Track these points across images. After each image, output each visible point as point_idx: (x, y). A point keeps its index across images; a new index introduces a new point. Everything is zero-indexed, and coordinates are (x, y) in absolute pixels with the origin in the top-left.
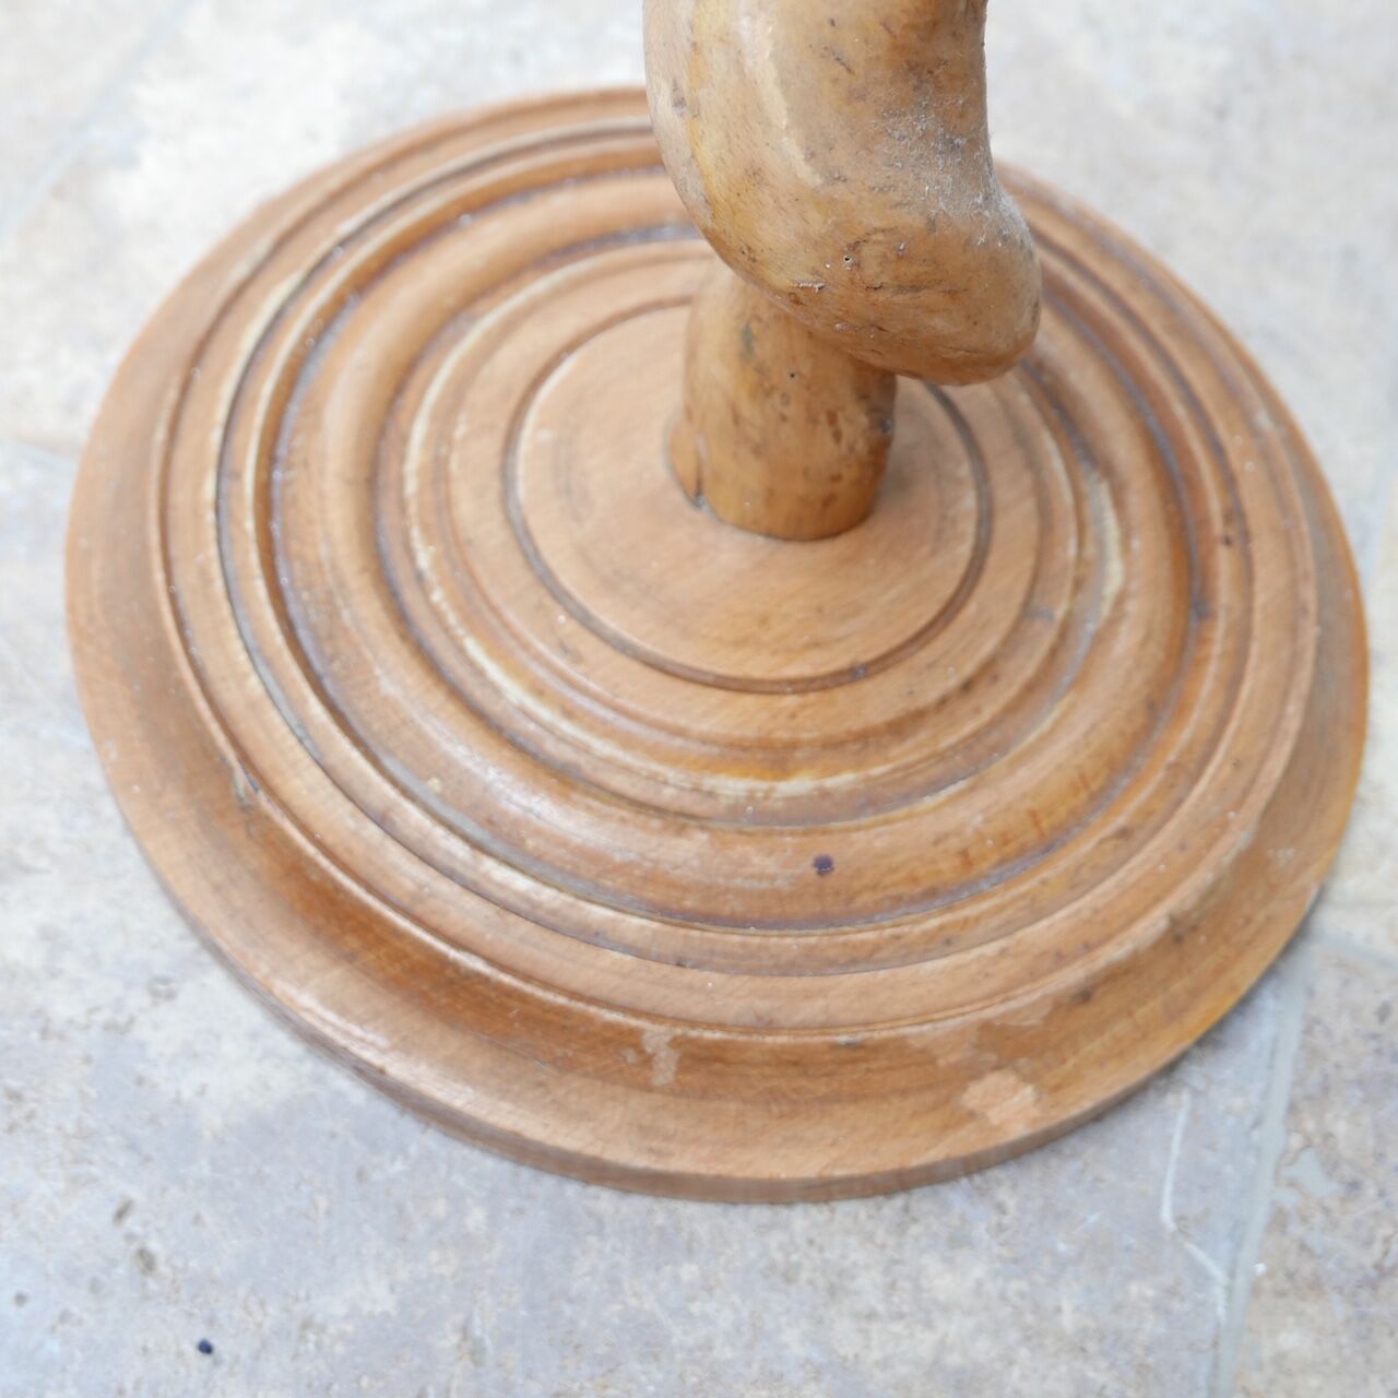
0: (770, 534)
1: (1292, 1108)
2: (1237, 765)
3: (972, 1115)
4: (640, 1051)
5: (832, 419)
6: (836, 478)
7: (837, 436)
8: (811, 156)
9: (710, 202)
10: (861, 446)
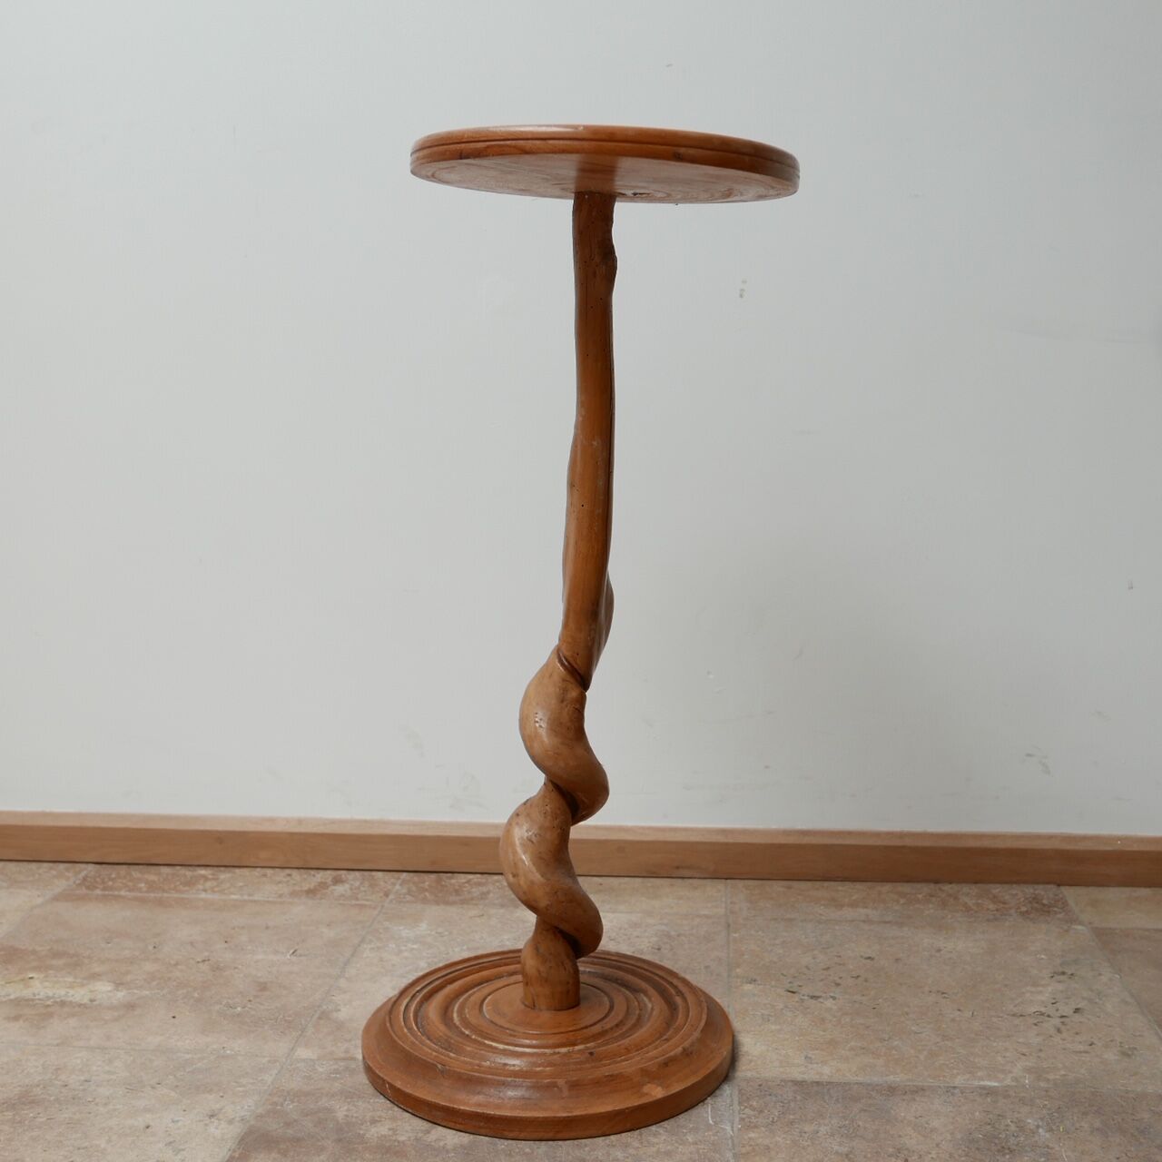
0: (555, 1010)
1: (739, 1103)
2: (692, 1026)
3: (647, 1094)
4: (558, 1087)
5: (562, 963)
6: (568, 983)
7: (565, 969)
8: (542, 876)
9: (525, 893)
10: (572, 971)
